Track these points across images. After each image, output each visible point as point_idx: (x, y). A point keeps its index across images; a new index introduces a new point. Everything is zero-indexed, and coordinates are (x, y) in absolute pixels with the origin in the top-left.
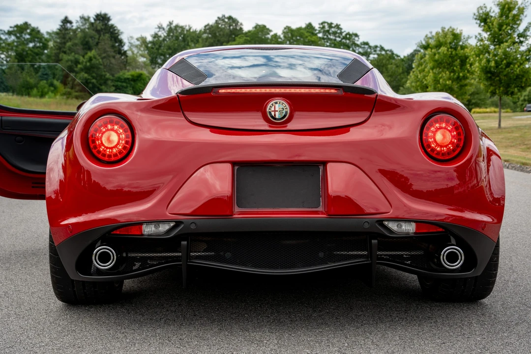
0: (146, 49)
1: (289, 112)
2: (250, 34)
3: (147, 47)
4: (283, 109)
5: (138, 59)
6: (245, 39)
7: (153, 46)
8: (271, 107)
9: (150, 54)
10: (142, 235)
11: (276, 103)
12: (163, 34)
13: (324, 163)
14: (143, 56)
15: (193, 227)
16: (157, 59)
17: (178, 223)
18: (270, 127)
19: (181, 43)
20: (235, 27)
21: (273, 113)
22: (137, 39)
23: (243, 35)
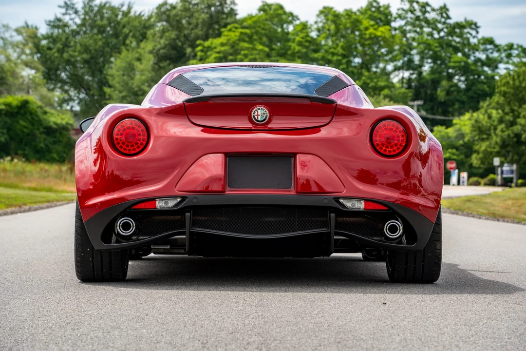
0: (35, 50)
1: (268, 116)
2: (250, 22)
3: (38, 48)
4: (264, 113)
5: (18, 71)
6: (241, 33)
7: (51, 45)
8: (255, 112)
9: (44, 60)
10: (156, 208)
11: (259, 109)
12: (74, 21)
13: (294, 155)
14: (27, 65)
15: (195, 200)
16: (59, 72)
17: (184, 198)
18: (254, 127)
19: (110, 40)
20: (219, 8)
21: (256, 117)
22: (18, 31)
23: (236, 25)
